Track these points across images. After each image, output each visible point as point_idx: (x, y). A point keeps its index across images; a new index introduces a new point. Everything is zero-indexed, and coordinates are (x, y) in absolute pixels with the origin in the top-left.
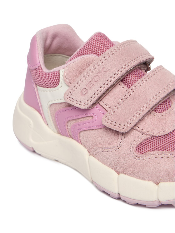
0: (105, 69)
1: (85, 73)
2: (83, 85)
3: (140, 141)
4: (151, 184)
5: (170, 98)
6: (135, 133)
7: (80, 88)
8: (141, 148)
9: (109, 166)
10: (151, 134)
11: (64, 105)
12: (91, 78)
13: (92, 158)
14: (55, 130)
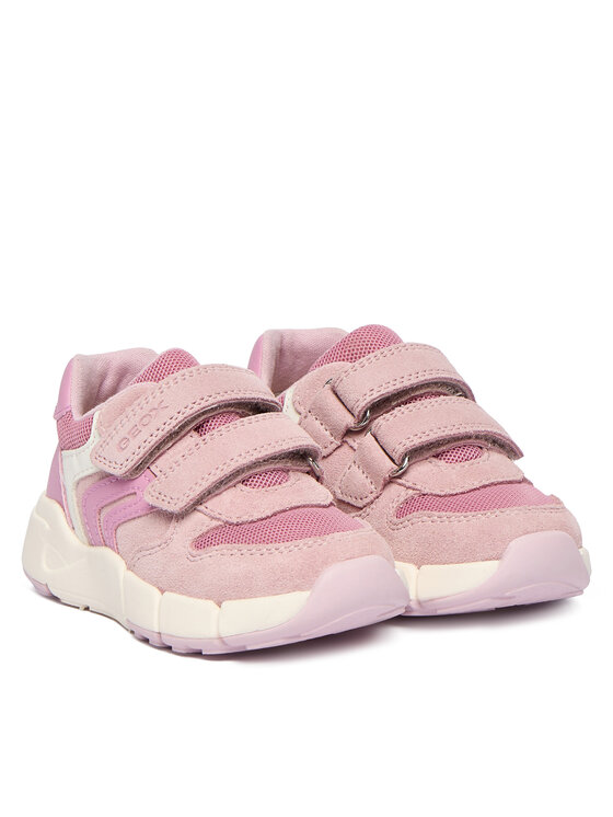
0: (163, 405)
1: (129, 410)
2: (123, 433)
3: (205, 529)
4: (211, 604)
5: (290, 473)
6: (196, 517)
7: (117, 439)
8: (202, 542)
9: (151, 582)
10: (223, 518)
11: (97, 478)
12: (137, 419)
13: (130, 574)
14: (85, 539)
